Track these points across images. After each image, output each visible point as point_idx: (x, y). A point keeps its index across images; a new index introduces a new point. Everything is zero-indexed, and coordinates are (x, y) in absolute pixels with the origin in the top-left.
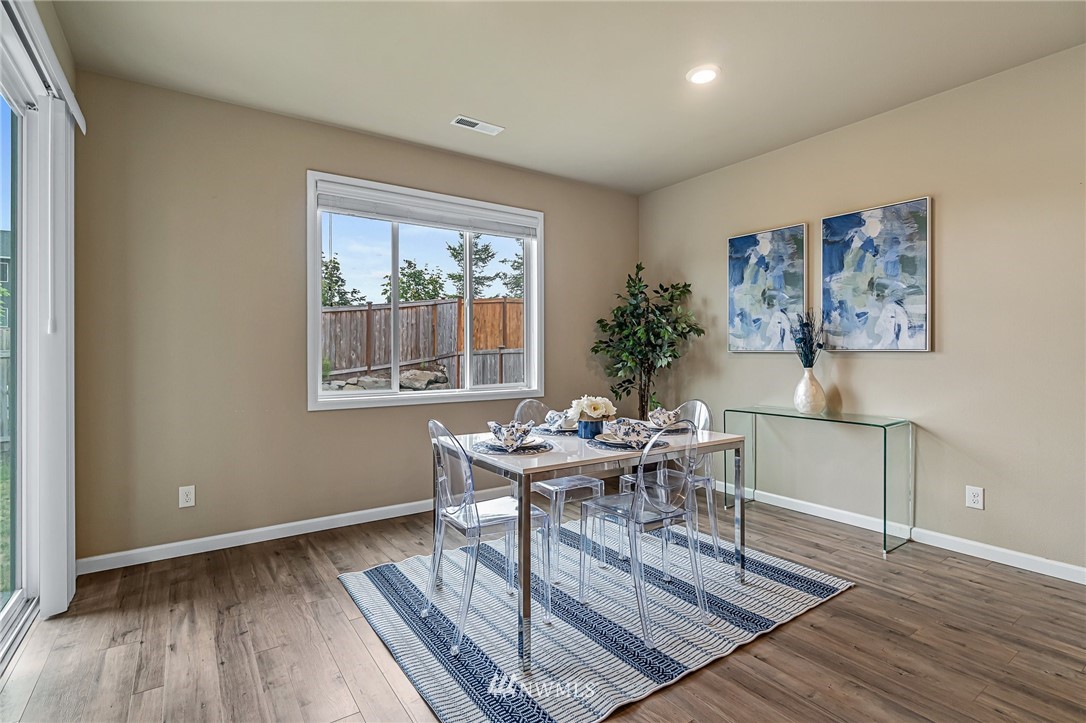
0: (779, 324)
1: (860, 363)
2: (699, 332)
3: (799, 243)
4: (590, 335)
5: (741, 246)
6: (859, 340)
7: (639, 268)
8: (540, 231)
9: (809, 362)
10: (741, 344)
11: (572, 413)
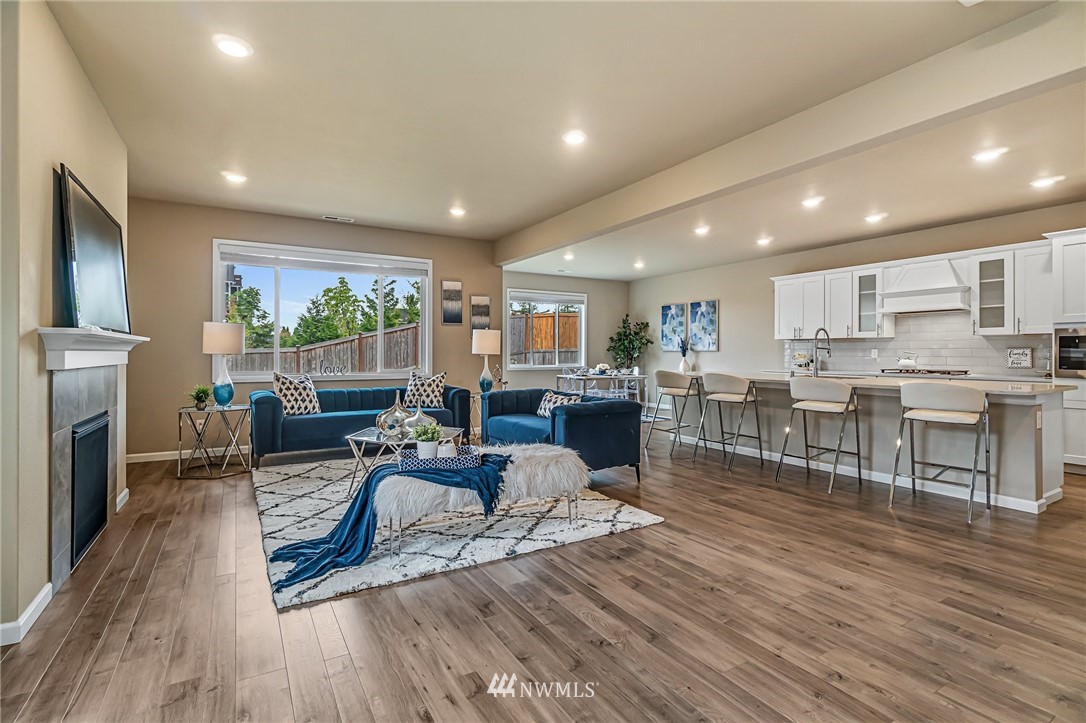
0: (677, 340)
1: (701, 355)
2: (652, 343)
3: (682, 310)
4: (607, 344)
5: (666, 308)
6: (699, 347)
7: (627, 316)
8: (586, 302)
9: (684, 355)
10: (665, 348)
11: (597, 369)
